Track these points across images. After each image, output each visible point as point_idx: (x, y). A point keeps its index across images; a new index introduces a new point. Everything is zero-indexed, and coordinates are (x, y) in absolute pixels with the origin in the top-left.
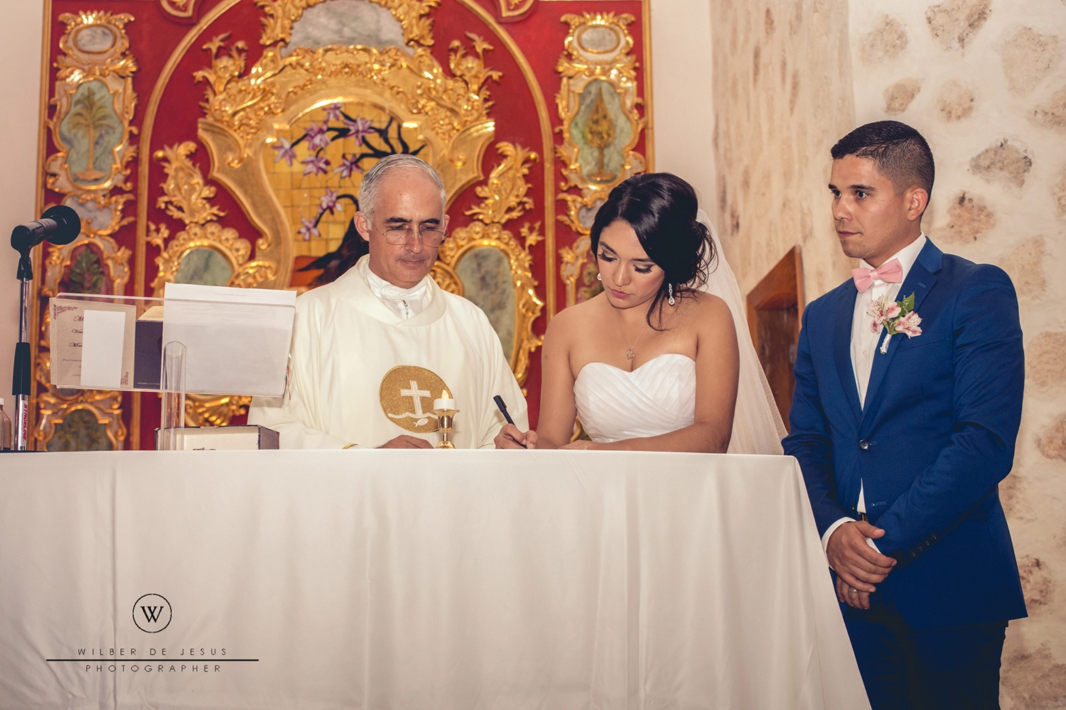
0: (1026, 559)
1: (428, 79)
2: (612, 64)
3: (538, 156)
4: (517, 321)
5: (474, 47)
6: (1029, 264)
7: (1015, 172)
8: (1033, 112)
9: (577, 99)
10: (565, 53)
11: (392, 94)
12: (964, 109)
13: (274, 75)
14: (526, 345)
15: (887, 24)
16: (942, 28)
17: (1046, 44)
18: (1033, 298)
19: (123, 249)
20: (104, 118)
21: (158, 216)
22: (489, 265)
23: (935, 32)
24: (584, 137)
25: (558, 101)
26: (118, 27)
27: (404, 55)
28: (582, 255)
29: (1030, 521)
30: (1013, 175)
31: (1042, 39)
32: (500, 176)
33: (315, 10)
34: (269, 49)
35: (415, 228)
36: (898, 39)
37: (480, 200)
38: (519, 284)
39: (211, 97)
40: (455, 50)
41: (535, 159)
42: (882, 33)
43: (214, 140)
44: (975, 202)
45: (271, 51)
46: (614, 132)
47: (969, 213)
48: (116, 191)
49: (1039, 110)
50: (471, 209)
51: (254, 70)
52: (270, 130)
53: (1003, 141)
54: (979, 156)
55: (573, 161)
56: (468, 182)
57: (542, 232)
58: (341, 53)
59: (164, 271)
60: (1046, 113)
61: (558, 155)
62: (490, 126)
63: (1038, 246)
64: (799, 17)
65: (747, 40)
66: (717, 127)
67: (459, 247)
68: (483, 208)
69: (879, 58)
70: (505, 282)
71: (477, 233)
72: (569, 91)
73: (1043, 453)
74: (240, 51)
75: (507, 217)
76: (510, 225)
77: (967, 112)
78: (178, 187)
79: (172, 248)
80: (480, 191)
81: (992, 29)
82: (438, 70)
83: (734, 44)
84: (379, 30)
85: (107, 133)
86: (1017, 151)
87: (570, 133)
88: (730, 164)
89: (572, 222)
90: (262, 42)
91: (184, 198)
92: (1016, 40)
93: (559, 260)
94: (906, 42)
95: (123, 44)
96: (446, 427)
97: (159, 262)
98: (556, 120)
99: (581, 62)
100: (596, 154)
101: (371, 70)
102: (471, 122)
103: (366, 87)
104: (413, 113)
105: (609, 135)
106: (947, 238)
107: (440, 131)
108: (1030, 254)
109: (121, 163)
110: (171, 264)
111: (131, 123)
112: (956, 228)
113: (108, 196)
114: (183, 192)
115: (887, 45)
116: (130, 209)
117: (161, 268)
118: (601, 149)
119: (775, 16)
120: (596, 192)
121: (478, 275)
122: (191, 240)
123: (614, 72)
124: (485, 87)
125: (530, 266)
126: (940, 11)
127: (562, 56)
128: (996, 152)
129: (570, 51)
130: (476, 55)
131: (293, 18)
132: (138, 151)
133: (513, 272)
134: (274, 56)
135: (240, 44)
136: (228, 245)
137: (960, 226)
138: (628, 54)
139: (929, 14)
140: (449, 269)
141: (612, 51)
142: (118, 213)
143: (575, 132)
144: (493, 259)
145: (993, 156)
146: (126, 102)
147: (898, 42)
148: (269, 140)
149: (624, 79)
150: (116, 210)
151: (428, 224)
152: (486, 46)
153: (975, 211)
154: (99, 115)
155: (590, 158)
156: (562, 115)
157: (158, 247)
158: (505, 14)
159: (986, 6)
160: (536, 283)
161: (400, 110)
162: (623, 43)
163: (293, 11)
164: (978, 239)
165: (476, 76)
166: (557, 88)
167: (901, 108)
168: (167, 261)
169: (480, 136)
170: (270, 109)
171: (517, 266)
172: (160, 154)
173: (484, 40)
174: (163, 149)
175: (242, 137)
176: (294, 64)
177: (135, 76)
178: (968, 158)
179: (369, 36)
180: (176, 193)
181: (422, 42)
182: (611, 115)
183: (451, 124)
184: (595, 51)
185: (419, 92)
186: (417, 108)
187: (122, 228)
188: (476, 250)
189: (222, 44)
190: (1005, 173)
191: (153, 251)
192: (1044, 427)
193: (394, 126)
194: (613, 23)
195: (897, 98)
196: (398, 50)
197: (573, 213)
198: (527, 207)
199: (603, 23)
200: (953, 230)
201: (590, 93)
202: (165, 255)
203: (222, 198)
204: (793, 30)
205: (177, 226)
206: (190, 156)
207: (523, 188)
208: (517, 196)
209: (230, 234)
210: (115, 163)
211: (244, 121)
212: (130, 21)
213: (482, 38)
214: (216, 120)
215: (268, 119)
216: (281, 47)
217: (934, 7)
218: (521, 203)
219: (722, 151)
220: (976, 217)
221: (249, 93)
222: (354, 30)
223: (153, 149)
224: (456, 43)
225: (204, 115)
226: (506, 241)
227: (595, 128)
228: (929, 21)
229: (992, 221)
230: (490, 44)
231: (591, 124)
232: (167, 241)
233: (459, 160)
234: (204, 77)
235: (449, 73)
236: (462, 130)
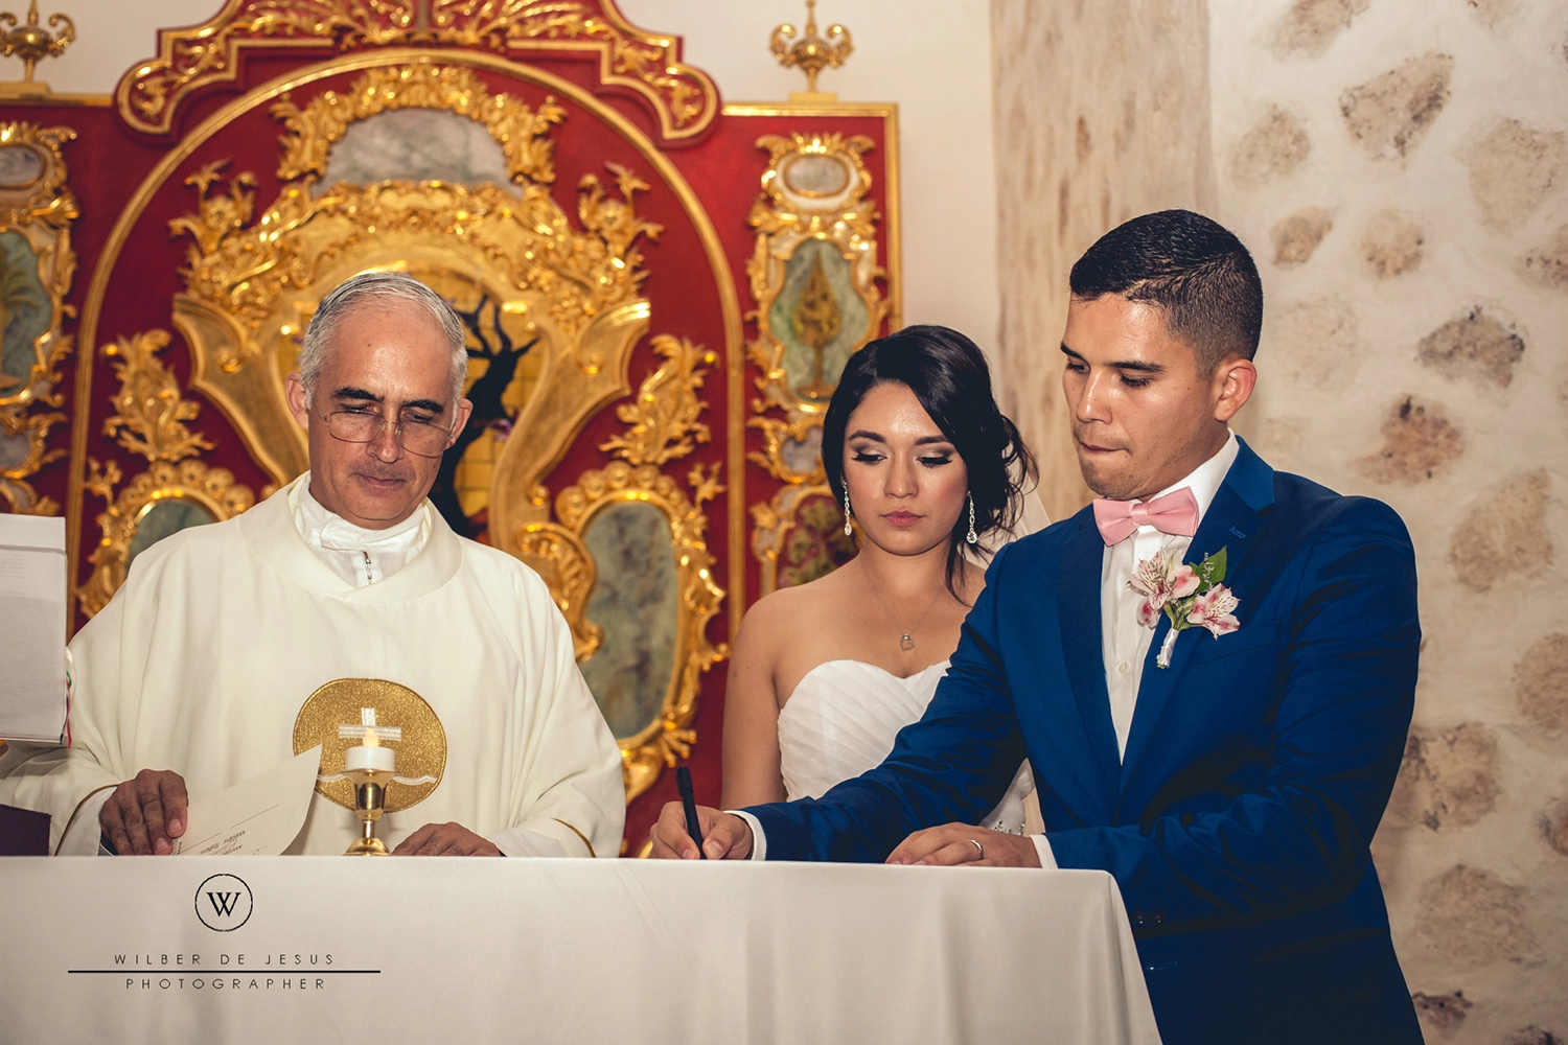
0: (1528, 1033)
1: (545, 235)
2: (837, 214)
3: (718, 358)
4: (681, 622)
5: (618, 186)
6: (1523, 518)
7: (1495, 361)
8: (1525, 261)
9: (782, 267)
10: (763, 196)
11: (486, 258)
12: (1406, 257)
13: (298, 227)
14: (695, 659)
15: (1275, 119)
16: (1366, 125)
17: (1544, 147)
18: (1530, 577)
19: (45, 500)
20: (23, 290)
21: (105, 448)
22: (637, 531)
23: (1356, 130)
24: (792, 329)
25: (751, 271)
26: (49, 148)
27: (507, 197)
28: (788, 515)
29: (1532, 965)
30: (1491, 366)
31: (1536, 137)
32: (657, 389)
33: (368, 126)
34: (292, 185)
35: (391, 414)
36: (1293, 143)
37: (625, 428)
38: (685, 561)
39: (196, 261)
40: (588, 191)
41: (712, 364)
42: (1266, 134)
43: (198, 328)
44: (1428, 414)
45: (296, 188)
46: (840, 319)
47: (1418, 432)
48: (36, 407)
49: (1535, 257)
50: (608, 440)
51: (265, 220)
52: (288, 314)
53: (1473, 310)
54: (1433, 336)
55: (774, 365)
56: (606, 398)
57: (723, 478)
58: (407, 193)
59: (113, 537)
60: (1547, 262)
61: (750, 357)
62: (641, 310)
63: (1538, 487)
64: (1130, 124)
65: (1048, 171)
66: (1003, 315)
67: (589, 501)
68: (628, 440)
69: (1263, 176)
70: (662, 558)
71: (620, 479)
72: (769, 255)
73: (1555, 845)
74: (245, 188)
75: (667, 454)
76: (674, 469)
77: (1411, 261)
78: (138, 403)
79: (125, 500)
80: (627, 413)
81: (1451, 125)
82: (561, 221)
83: (1029, 182)
84: (468, 158)
85: (26, 315)
86: (1499, 326)
87: (770, 323)
88: (1023, 373)
89: (771, 462)
90: (281, 173)
91: (148, 420)
92: (1493, 141)
93: (750, 524)
94: (1308, 148)
95: (56, 175)
96: (370, 806)
97: (104, 522)
98: (747, 301)
99: (787, 211)
100: (811, 355)
101: (454, 220)
102: (612, 303)
103: (444, 247)
104: (518, 288)
105: (831, 326)
106: (1380, 475)
107: (562, 317)
108: (1525, 501)
109: (47, 362)
110: (123, 526)
111: (66, 300)
112: (1397, 457)
113: (24, 415)
114: (147, 411)
115: (1274, 154)
116: (59, 436)
117: (107, 530)
118: (819, 347)
119: (1092, 128)
120: (810, 415)
121: (619, 548)
122: (155, 486)
123: (840, 226)
124: (635, 249)
125: (704, 533)
126: (1364, 97)
127: (758, 201)
128: (1462, 329)
129: (771, 192)
130: (622, 199)
131: (331, 137)
132: (76, 345)
133: (675, 543)
134: (300, 197)
135: (246, 178)
136: (217, 495)
137: (1404, 454)
138: (863, 199)
139: (1346, 101)
140: (573, 537)
141: (837, 193)
142: (40, 443)
143: (777, 320)
144: (644, 521)
145: (1457, 336)
146: (59, 266)
147: (1294, 148)
148: (286, 330)
149: (856, 238)
150: (36, 438)
151: (418, 410)
152: (637, 184)
153: (1429, 428)
154: (14, 286)
155: (800, 362)
156: (758, 294)
157: (103, 498)
158: (669, 134)
159: (1441, 86)
160: (712, 560)
161: (500, 282)
162: (854, 181)
163: (332, 126)
164: (1433, 475)
165: (621, 232)
166: (750, 252)
167: (1300, 257)
168: (117, 521)
169: (625, 327)
170: (290, 279)
171: (684, 533)
172: (111, 350)
173: (636, 175)
174: (115, 341)
175: (244, 324)
176: (331, 210)
177: (76, 227)
178: (1415, 340)
179: (453, 167)
180: (136, 412)
181: (536, 176)
182: (836, 294)
183: (579, 305)
184: (812, 193)
185: (529, 255)
186: (526, 280)
187: (45, 467)
188: (617, 507)
189: (216, 177)
190: (1479, 364)
191: (95, 505)
192: (1554, 799)
193: (489, 308)
194: (839, 150)
195: (1292, 241)
196: (497, 189)
197: (773, 449)
198: (700, 438)
199: (823, 150)
200: (1390, 461)
201: (801, 259)
202: (114, 511)
203: (210, 421)
204: (1121, 145)
205: (135, 466)
206: (160, 354)
207: (693, 409)
208: (684, 421)
209: (220, 478)
210: (37, 363)
211: (250, 299)
212: (69, 139)
213: (631, 172)
214: (203, 297)
215: (288, 296)
216: (312, 183)
217: (1355, 89)
218: (690, 433)
219: (1011, 352)
220: (1429, 439)
221: (257, 255)
222: (427, 157)
223: (101, 340)
224: (590, 179)
225: (184, 288)
226: (665, 492)
227: (809, 313)
228: (1346, 112)
229: (1458, 446)
230: (645, 180)
231: (803, 308)
232: (117, 489)
233: (592, 363)
234: (186, 229)
235: (578, 227)
236: (597, 315)
